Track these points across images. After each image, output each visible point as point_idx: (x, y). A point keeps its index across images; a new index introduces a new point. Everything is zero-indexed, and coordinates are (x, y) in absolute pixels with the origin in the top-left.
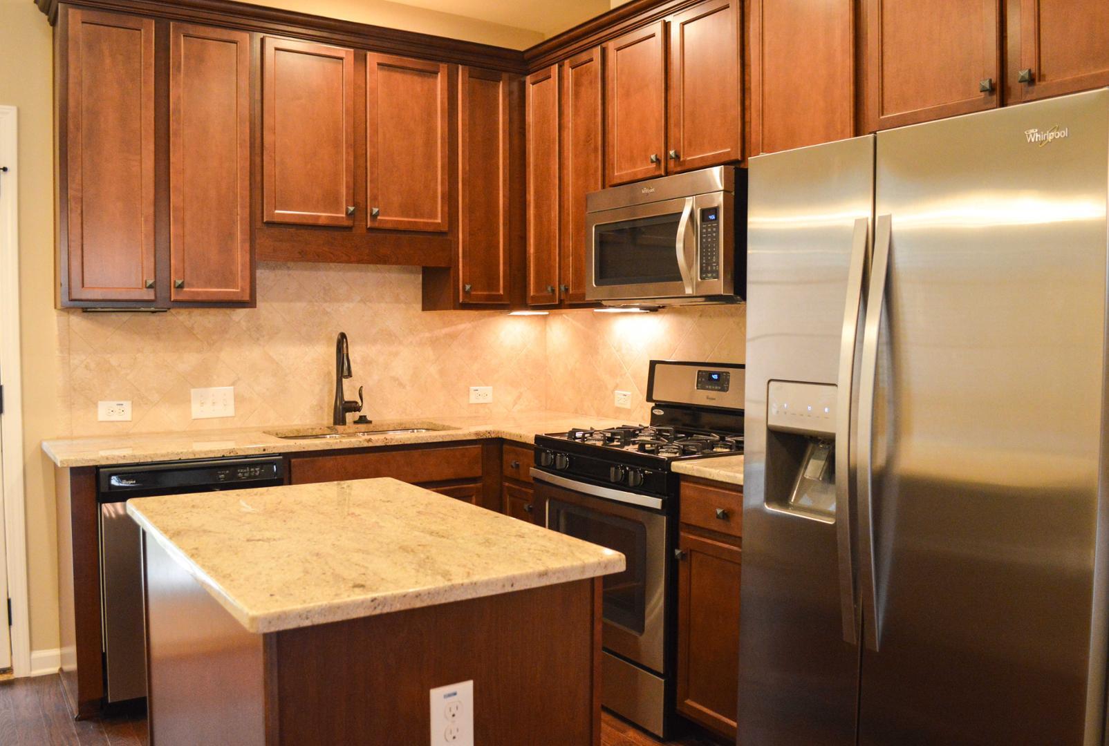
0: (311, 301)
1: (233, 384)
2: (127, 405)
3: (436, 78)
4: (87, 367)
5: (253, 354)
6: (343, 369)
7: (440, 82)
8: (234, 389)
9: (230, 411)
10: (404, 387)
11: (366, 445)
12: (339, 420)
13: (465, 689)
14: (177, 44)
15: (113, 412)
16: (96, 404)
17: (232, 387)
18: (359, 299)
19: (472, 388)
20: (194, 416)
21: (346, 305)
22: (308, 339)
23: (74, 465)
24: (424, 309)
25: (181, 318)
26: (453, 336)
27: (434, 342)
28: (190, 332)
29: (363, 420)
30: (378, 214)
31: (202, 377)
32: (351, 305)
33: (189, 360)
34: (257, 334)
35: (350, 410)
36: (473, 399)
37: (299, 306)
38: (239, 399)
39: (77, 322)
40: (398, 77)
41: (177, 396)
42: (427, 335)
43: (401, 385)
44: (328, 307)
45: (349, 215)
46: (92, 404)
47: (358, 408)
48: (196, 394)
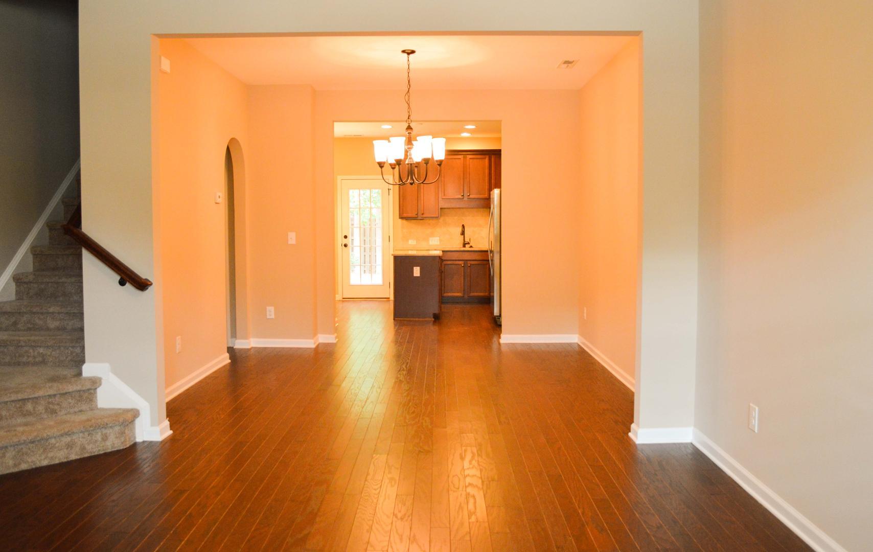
0: (459, 217)
1: (439, 235)
2: (415, 242)
4: (407, 232)
5: (444, 229)
6: (463, 233)
7: (487, 160)
9: (438, 243)
11: (460, 250)
12: (464, 246)
13: (419, 268)
15: (412, 242)
16: (408, 240)
17: (439, 238)
22: (458, 226)
25: (427, 221)
28: (429, 224)
29: (471, 247)
30: (469, 195)
31: (432, 235)
32: (468, 217)
33: (429, 231)
34: (445, 224)
35: (466, 244)
37: (456, 218)
38: (441, 241)
39: (404, 221)
40: (475, 160)
41: (426, 239)
44: (463, 218)
45: (462, 195)
47: (469, 244)
48: (431, 239)
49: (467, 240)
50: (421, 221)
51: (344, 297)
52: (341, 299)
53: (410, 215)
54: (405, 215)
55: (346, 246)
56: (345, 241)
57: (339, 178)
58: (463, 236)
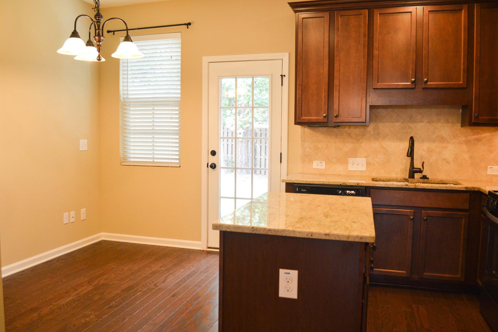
0: (403, 122)
1: (366, 157)
2: (324, 163)
3: (461, 12)
4: (310, 148)
5: (376, 145)
7: (463, 14)
8: (367, 159)
9: (364, 169)
10: (449, 164)
11: (405, 187)
12: (412, 176)
13: (294, 274)
14: (338, 20)
15: (318, 165)
16: (312, 162)
17: (365, 159)
18: (427, 121)
19: (489, 167)
20: (350, 169)
21: (420, 124)
22: (401, 140)
23: (288, 182)
24: (462, 126)
25: (346, 129)
26: (479, 140)
27: (467, 142)
28: (349, 135)
29: (424, 177)
30: (427, 82)
31: (354, 154)
32: (423, 124)
33: (348, 146)
34: (378, 136)
35: (417, 172)
36: (489, 172)
37: (397, 124)
38: (368, 164)
39: (307, 130)
41: (343, 161)
42: (464, 139)
43: (448, 162)
44: (412, 125)
45: (413, 82)
46: (311, 161)
47: (420, 171)
48: (351, 160)
49: (418, 165)
50: (335, 130)
51: (209, 246)
52: (205, 249)
53: (313, 118)
54: (305, 118)
55: (213, 166)
56: (212, 160)
57: (206, 59)
58: (410, 158)
